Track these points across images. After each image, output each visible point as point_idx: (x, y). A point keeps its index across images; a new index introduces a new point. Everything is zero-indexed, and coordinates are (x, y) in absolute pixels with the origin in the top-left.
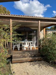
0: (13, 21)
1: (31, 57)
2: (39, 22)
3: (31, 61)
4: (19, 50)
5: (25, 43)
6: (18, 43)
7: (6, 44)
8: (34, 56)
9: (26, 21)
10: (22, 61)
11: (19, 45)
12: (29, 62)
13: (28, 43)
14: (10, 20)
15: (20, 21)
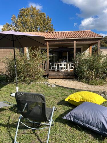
0: (49, 43)
1: (65, 75)
2: (75, 42)
3: (63, 78)
4: (56, 71)
5: (62, 64)
6: (55, 65)
7: (43, 64)
8: (67, 75)
9: (61, 43)
10: (56, 78)
11: (56, 66)
12: (62, 79)
13: (64, 64)
14: (47, 43)
15: (55, 43)
